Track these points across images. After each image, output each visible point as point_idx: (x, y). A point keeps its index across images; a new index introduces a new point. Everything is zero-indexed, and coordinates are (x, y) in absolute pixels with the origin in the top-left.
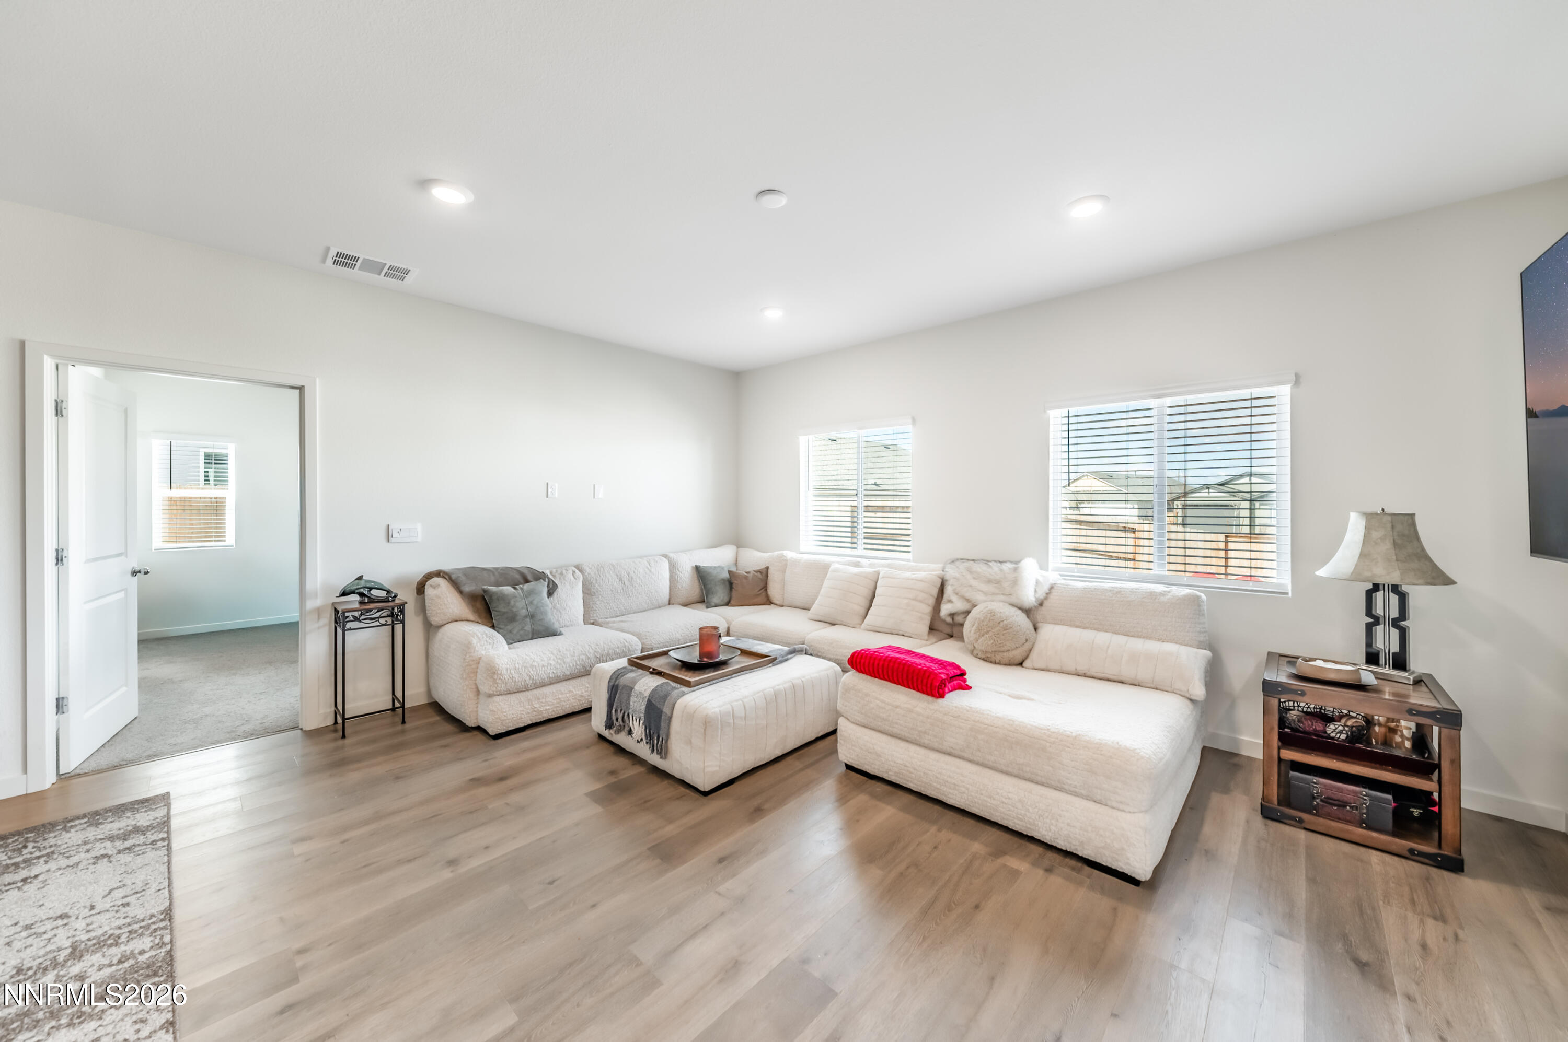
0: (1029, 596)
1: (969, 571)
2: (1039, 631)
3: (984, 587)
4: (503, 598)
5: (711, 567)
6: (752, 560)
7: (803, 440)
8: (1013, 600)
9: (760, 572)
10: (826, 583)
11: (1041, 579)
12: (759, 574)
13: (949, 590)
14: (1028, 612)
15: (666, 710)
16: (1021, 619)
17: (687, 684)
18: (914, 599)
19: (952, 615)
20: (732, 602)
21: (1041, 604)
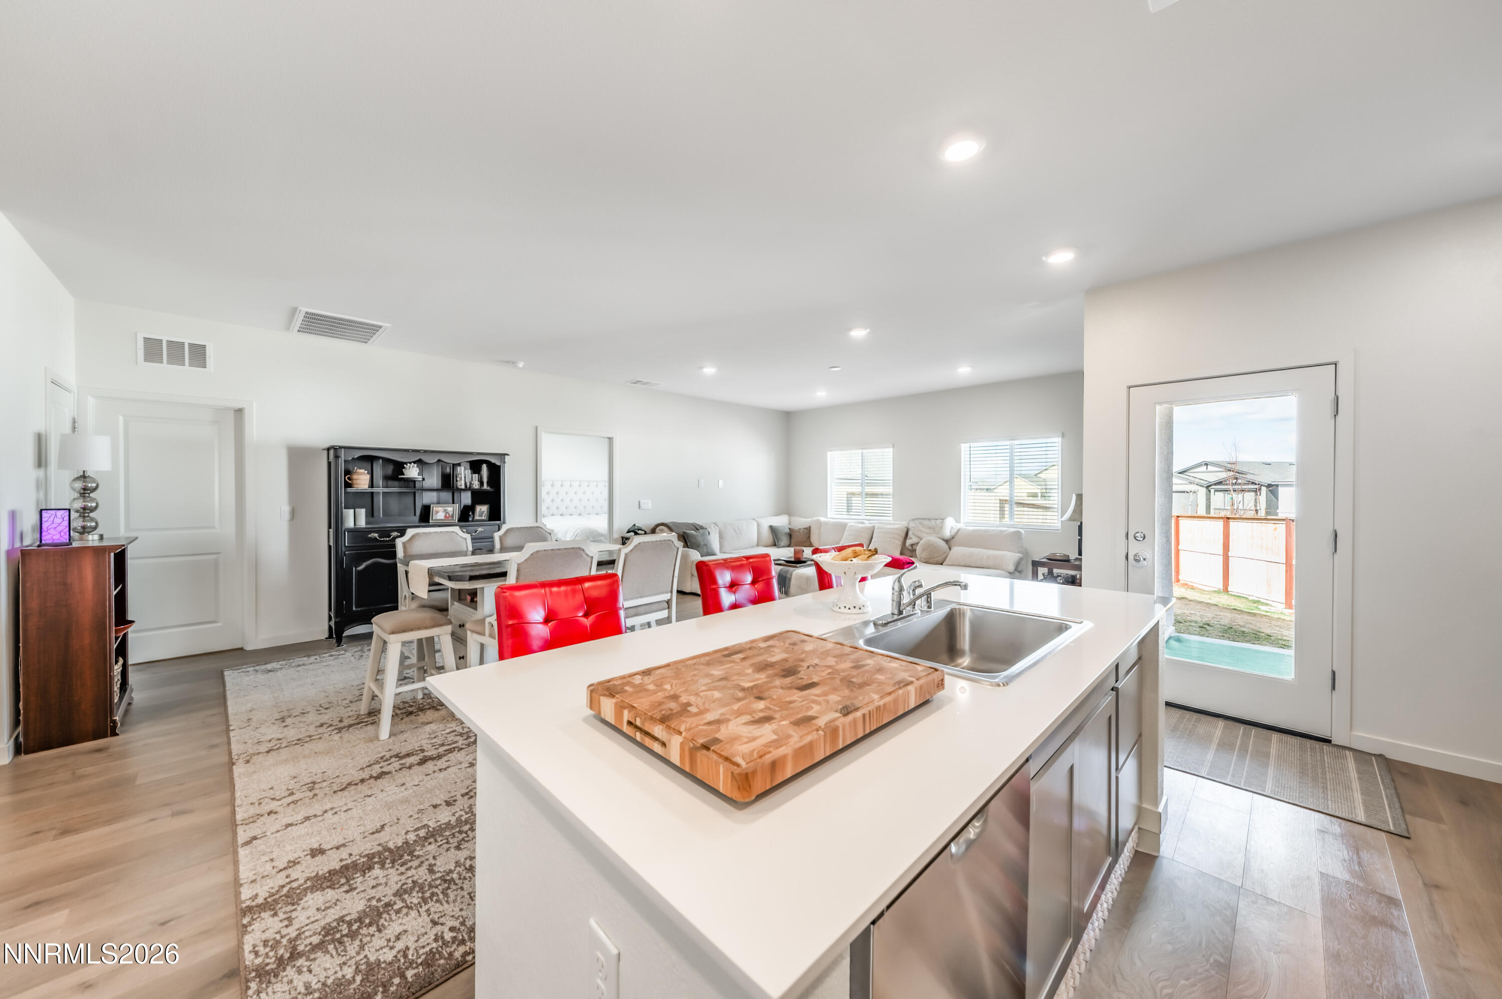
0: (947, 533)
1: (920, 523)
2: (952, 550)
3: (927, 531)
4: (693, 536)
5: (780, 526)
6: (800, 523)
7: (829, 453)
8: (940, 536)
9: (806, 529)
10: (846, 533)
11: (954, 526)
12: (806, 530)
13: (910, 533)
14: (947, 541)
15: (788, 576)
16: (943, 544)
17: (796, 567)
18: (893, 538)
19: (912, 545)
20: (792, 545)
21: (953, 538)
